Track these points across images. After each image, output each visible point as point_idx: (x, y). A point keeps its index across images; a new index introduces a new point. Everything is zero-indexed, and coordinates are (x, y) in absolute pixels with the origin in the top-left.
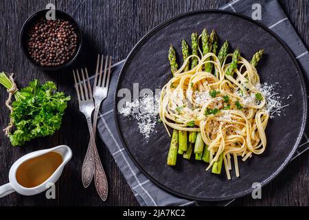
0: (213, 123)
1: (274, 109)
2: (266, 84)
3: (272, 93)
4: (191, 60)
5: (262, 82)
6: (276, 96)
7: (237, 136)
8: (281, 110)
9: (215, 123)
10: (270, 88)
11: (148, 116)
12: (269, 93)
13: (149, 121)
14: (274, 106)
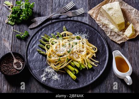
3: (80, 34)
4: (47, 47)
5: (74, 34)
6: (82, 33)
8: (88, 35)
10: (78, 33)
11: (52, 74)
12: (79, 35)
13: (54, 74)
14: (85, 36)
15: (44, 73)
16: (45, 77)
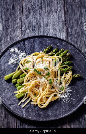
0: (35, 77)
1: (63, 98)
2: (70, 88)
3: (68, 93)
5: (69, 85)
6: (69, 95)
7: (38, 91)
8: (65, 101)
9: (35, 78)
10: (70, 90)
11: (17, 58)
12: (68, 92)
14: (65, 97)
15: (19, 51)
16: (15, 51)
